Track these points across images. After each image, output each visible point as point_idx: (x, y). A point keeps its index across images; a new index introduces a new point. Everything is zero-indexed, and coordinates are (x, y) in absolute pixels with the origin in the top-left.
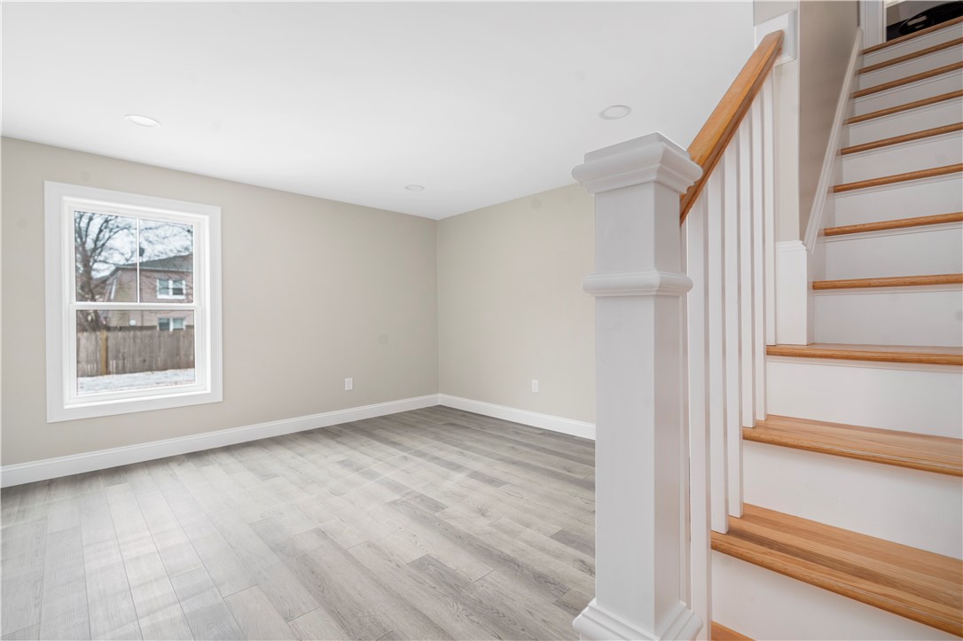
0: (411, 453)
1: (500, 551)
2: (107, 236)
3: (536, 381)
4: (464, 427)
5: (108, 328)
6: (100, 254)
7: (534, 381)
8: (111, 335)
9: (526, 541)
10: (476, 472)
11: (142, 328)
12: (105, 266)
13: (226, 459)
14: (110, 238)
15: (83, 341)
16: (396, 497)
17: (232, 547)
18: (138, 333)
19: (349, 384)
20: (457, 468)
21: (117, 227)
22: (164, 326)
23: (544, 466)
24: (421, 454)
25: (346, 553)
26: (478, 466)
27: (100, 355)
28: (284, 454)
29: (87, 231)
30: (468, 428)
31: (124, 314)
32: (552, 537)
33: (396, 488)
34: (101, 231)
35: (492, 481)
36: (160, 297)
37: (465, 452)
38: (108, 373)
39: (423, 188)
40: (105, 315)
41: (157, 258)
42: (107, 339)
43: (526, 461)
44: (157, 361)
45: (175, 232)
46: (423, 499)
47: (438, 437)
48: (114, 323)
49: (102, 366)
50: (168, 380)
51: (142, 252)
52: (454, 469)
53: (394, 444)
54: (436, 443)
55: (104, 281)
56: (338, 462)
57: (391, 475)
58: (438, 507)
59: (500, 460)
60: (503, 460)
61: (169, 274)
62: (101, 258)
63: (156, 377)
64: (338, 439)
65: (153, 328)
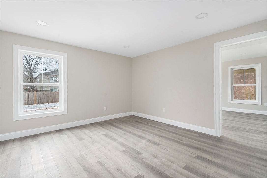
0: (126, 132)
1: (166, 174)
2: (37, 65)
3: (165, 109)
4: (141, 123)
5: (37, 91)
6: (35, 70)
7: (164, 109)
8: (37, 93)
9: (174, 170)
10: (149, 140)
11: (46, 91)
12: (36, 74)
13: (68, 132)
14: (38, 66)
15: (30, 95)
16: (124, 149)
17: (70, 168)
18: (45, 92)
19: (105, 108)
20: (143, 138)
21: (40, 63)
22: (52, 90)
23: (172, 138)
24: (130, 132)
25: (110, 172)
26: (149, 137)
27: (34, 98)
28: (86, 131)
29: (32, 64)
30: (143, 123)
31: (41, 87)
32: (183, 168)
33: (124, 145)
34: (35, 64)
35: (155, 143)
36: (51, 82)
37: (144, 132)
38: (36, 103)
39: (129, 47)
40: (36, 87)
41: (50, 71)
42: (36, 94)
43: (165, 136)
44: (49, 100)
45: (55, 64)
46: (133, 150)
47: (134, 126)
48: (38, 89)
49: (35, 101)
50: (52, 106)
51: (46, 70)
52: (142, 138)
53: (120, 128)
54: (134, 128)
55: (36, 78)
56: (103, 135)
57: (121, 140)
58: (139, 154)
59: (156, 135)
60: (157, 135)
61: (53, 76)
62: (35, 71)
63: (49, 105)
64: (103, 126)
65: (49, 91)
